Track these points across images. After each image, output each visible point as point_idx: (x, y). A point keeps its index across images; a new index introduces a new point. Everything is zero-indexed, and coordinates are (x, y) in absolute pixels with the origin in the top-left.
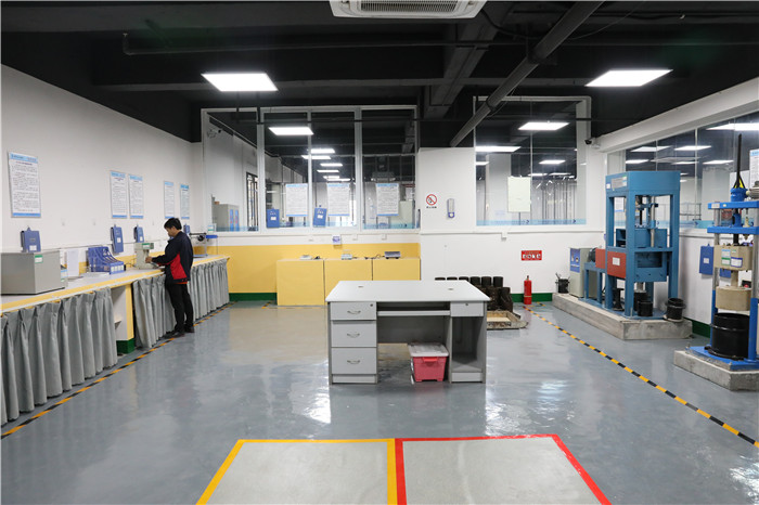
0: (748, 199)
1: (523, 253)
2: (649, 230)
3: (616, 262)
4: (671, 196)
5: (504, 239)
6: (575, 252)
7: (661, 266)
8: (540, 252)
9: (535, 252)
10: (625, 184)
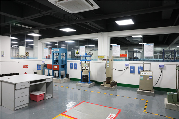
0: (88, 55)
1: (24, 66)
2: (62, 60)
3: (56, 67)
4: (65, 54)
5: (19, 63)
6: (39, 66)
7: (64, 67)
8: (28, 66)
9: (26, 66)
10: (59, 51)
